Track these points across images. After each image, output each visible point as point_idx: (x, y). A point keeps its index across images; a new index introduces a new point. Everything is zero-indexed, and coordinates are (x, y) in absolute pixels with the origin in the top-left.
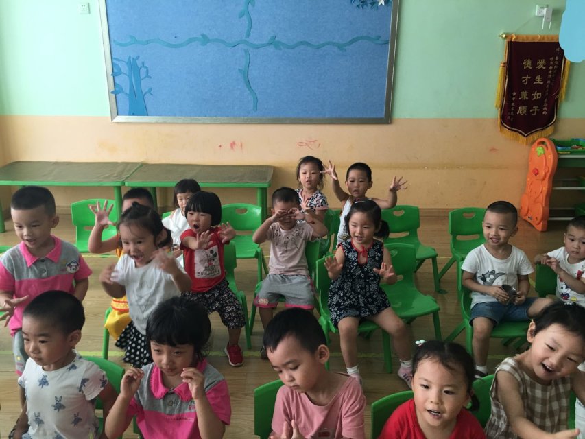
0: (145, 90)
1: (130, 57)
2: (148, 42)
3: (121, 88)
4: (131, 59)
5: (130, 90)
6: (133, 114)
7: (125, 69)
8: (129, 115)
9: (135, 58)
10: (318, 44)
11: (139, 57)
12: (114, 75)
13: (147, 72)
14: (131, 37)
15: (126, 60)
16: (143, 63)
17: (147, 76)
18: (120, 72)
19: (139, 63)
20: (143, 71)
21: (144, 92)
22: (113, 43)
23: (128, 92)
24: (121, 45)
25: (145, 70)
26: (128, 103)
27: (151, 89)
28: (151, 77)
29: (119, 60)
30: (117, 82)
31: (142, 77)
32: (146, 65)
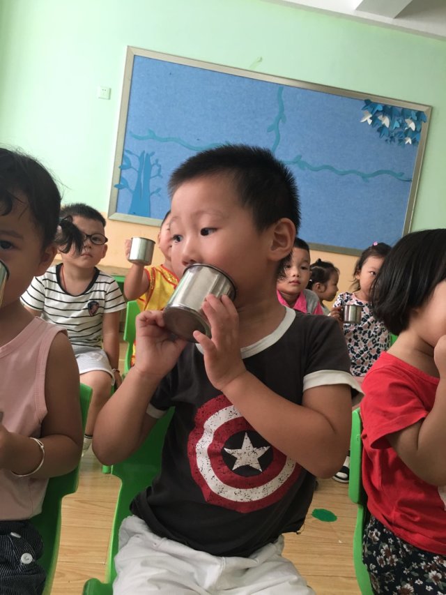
0: (152, 189)
1: (144, 152)
2: (167, 140)
3: (127, 183)
4: (145, 155)
5: (136, 187)
6: (134, 214)
7: (135, 163)
8: (129, 213)
9: (149, 153)
10: (342, 170)
11: (153, 153)
12: (122, 168)
13: (159, 170)
14: (150, 131)
15: (139, 155)
16: (157, 161)
17: (159, 175)
18: (129, 166)
19: (152, 160)
20: (155, 168)
21: (151, 191)
22: (128, 134)
23: (133, 187)
24: (136, 137)
25: (158, 168)
26: (130, 201)
28: (162, 177)
29: (131, 153)
30: (123, 175)
31: (152, 175)
32: (160, 163)
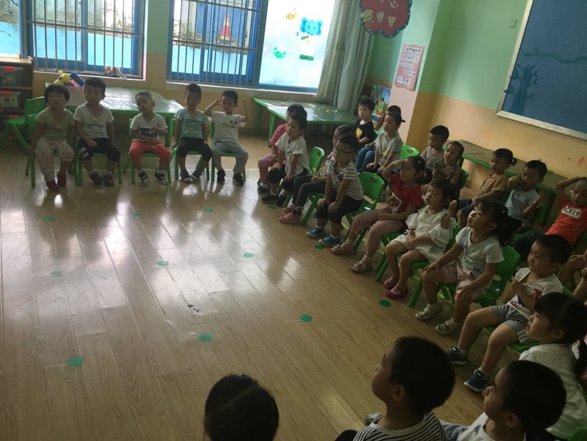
0: (529, 94)
1: (528, 65)
2: (546, 55)
3: (513, 89)
4: (529, 67)
5: (518, 92)
7: (521, 74)
8: (511, 111)
9: (532, 66)
11: (534, 66)
12: (512, 78)
13: (536, 79)
14: (536, 49)
15: (525, 67)
16: (536, 72)
17: (535, 83)
18: (517, 77)
19: (533, 72)
20: (534, 78)
21: (528, 95)
22: (521, 53)
23: (515, 93)
24: (526, 55)
26: (512, 103)
27: (533, 95)
28: (536, 85)
29: (519, 66)
30: (512, 84)
31: (531, 83)
32: (537, 74)
